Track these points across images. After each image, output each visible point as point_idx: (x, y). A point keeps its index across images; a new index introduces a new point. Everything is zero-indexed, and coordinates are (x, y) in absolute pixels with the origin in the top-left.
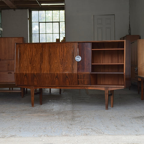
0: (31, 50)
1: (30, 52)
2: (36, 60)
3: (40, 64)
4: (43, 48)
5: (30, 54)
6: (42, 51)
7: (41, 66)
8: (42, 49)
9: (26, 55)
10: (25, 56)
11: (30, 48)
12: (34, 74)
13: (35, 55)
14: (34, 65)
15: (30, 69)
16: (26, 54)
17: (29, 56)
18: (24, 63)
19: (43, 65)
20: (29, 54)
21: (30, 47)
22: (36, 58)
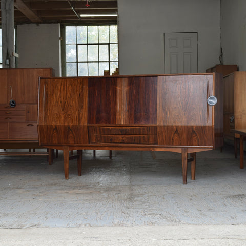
0: (64, 89)
1: (62, 92)
2: (72, 105)
3: (79, 111)
4: (83, 85)
5: (62, 95)
6: (82, 90)
7: (79, 114)
8: (82, 87)
9: (56, 96)
10: (55, 98)
11: (62, 86)
12: (69, 127)
14: (69, 113)
15: (62, 118)
16: (56, 94)
17: (60, 98)
19: (83, 113)
20: (60, 95)
21: (63, 83)
22: (71, 102)
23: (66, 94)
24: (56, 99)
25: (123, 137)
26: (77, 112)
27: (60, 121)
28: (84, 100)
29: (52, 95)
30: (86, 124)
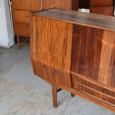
0: (51, 30)
1: (49, 33)
2: (57, 49)
3: (63, 56)
4: (67, 31)
6: (67, 36)
7: (63, 60)
8: (67, 32)
9: (44, 36)
11: (50, 26)
12: (54, 69)
13: (56, 40)
14: (55, 55)
15: (49, 59)
16: (44, 34)
17: (48, 39)
18: (42, 48)
19: (67, 60)
20: (48, 35)
22: (57, 45)
23: (53, 36)
24: (45, 38)
25: (103, 96)
26: (61, 57)
27: (47, 61)
28: (68, 46)
29: (42, 34)
30: (68, 71)
